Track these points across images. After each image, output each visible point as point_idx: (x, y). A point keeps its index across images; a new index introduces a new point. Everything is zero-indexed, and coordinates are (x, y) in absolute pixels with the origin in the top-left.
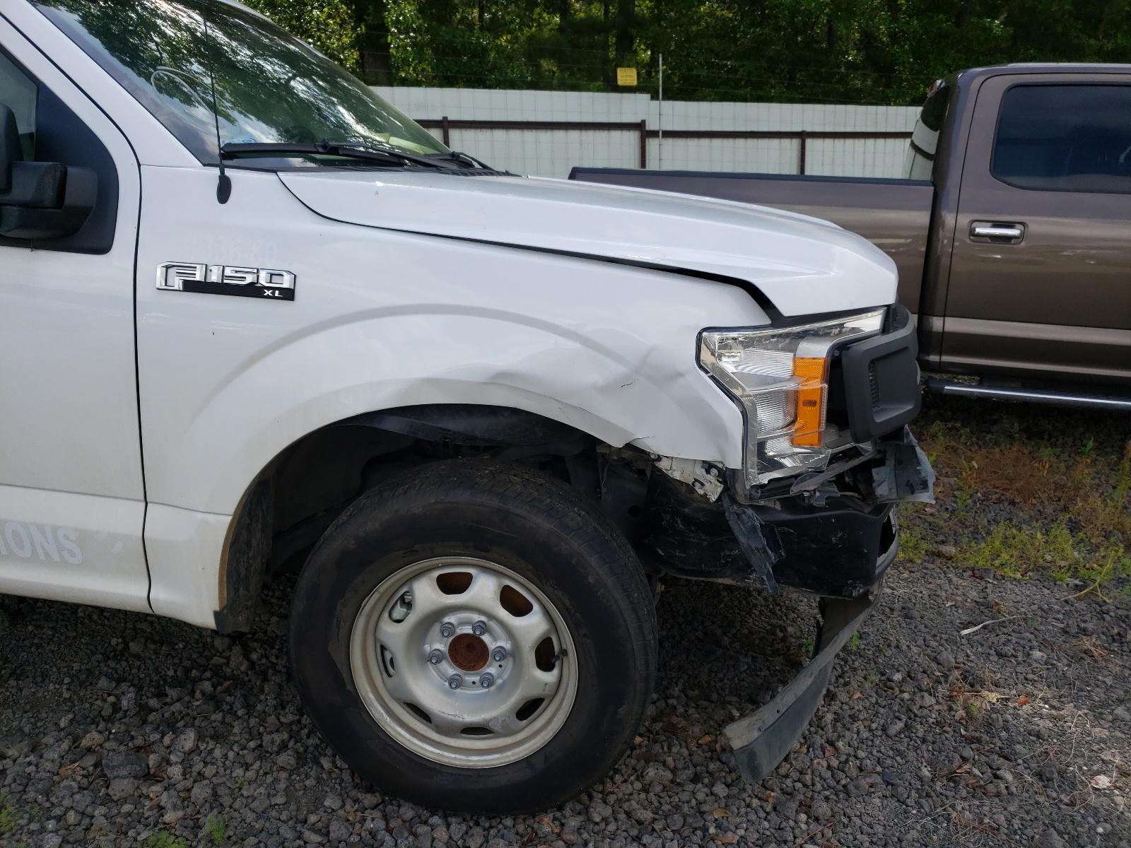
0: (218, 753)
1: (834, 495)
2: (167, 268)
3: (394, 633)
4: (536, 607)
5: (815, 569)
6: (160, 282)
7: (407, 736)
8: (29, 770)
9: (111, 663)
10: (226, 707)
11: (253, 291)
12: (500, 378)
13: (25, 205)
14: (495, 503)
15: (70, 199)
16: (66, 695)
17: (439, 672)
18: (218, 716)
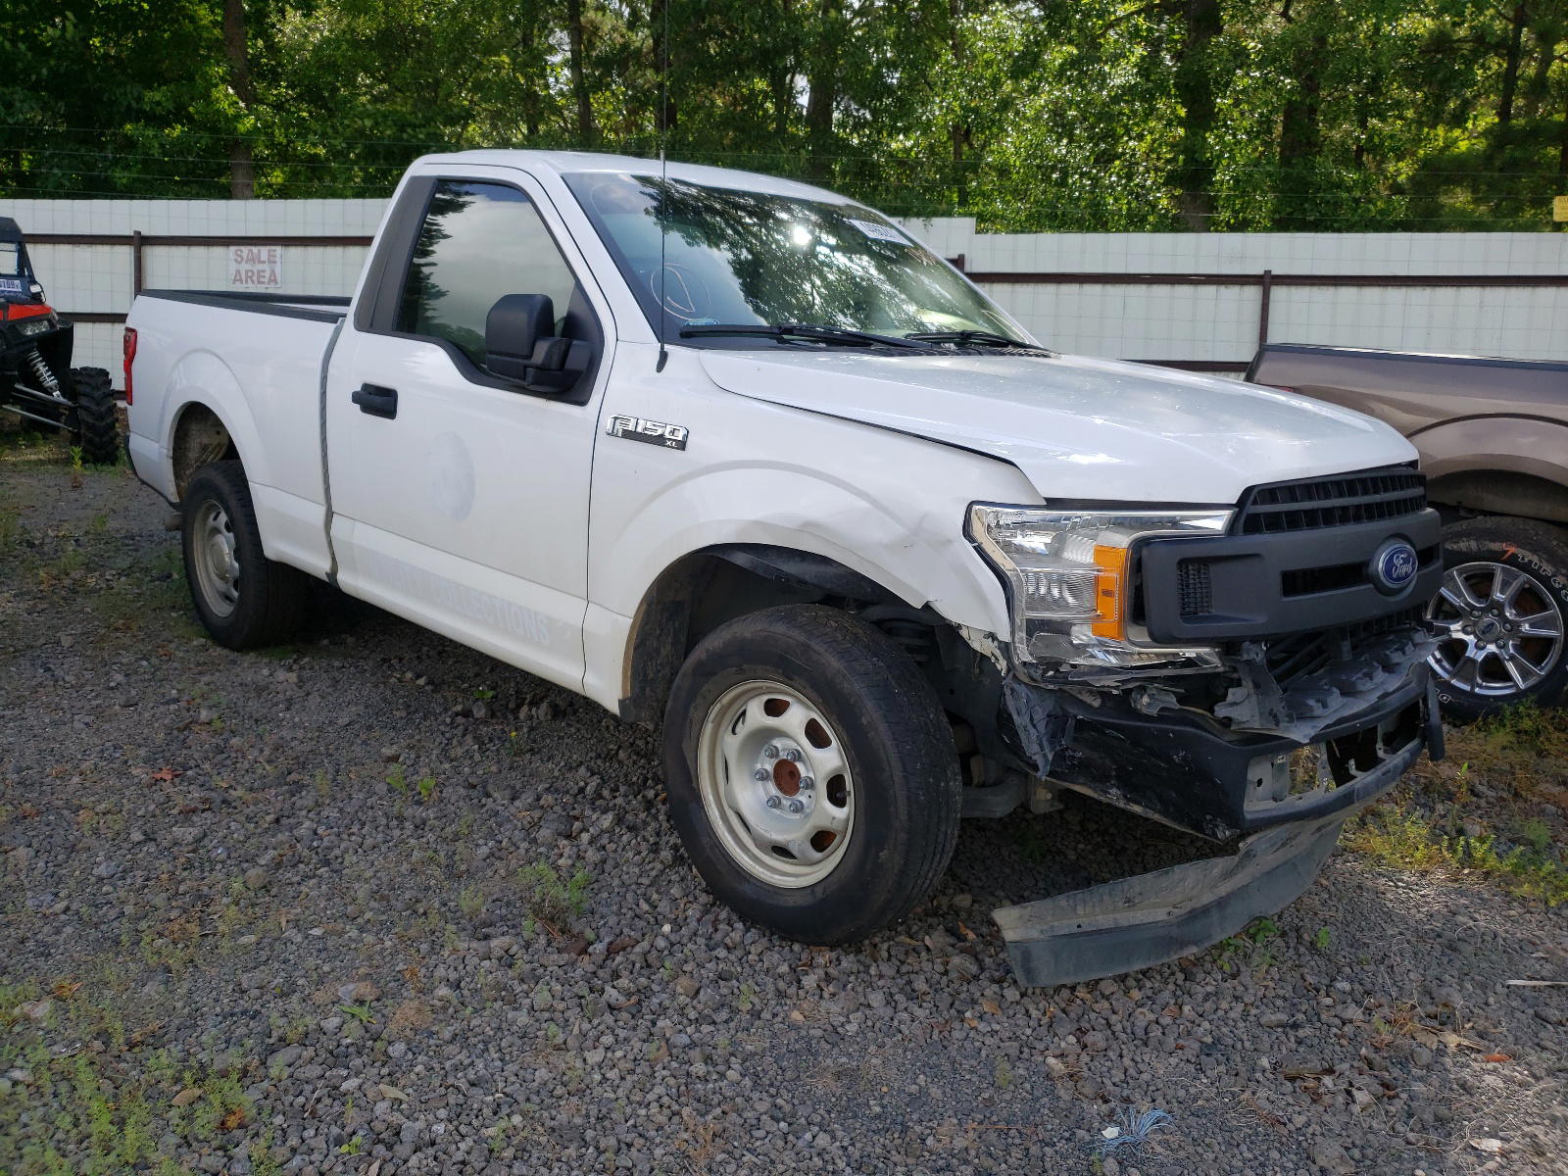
0: (625, 838)
1: (1172, 707)
2: (616, 418)
3: (731, 744)
4: (835, 743)
5: (1174, 795)
6: (609, 427)
7: (732, 842)
8: (499, 808)
9: (599, 762)
10: (653, 811)
11: (660, 441)
12: (808, 527)
13: (537, 367)
14: (802, 638)
15: (570, 365)
16: (556, 773)
17: (765, 789)
18: (643, 816)
